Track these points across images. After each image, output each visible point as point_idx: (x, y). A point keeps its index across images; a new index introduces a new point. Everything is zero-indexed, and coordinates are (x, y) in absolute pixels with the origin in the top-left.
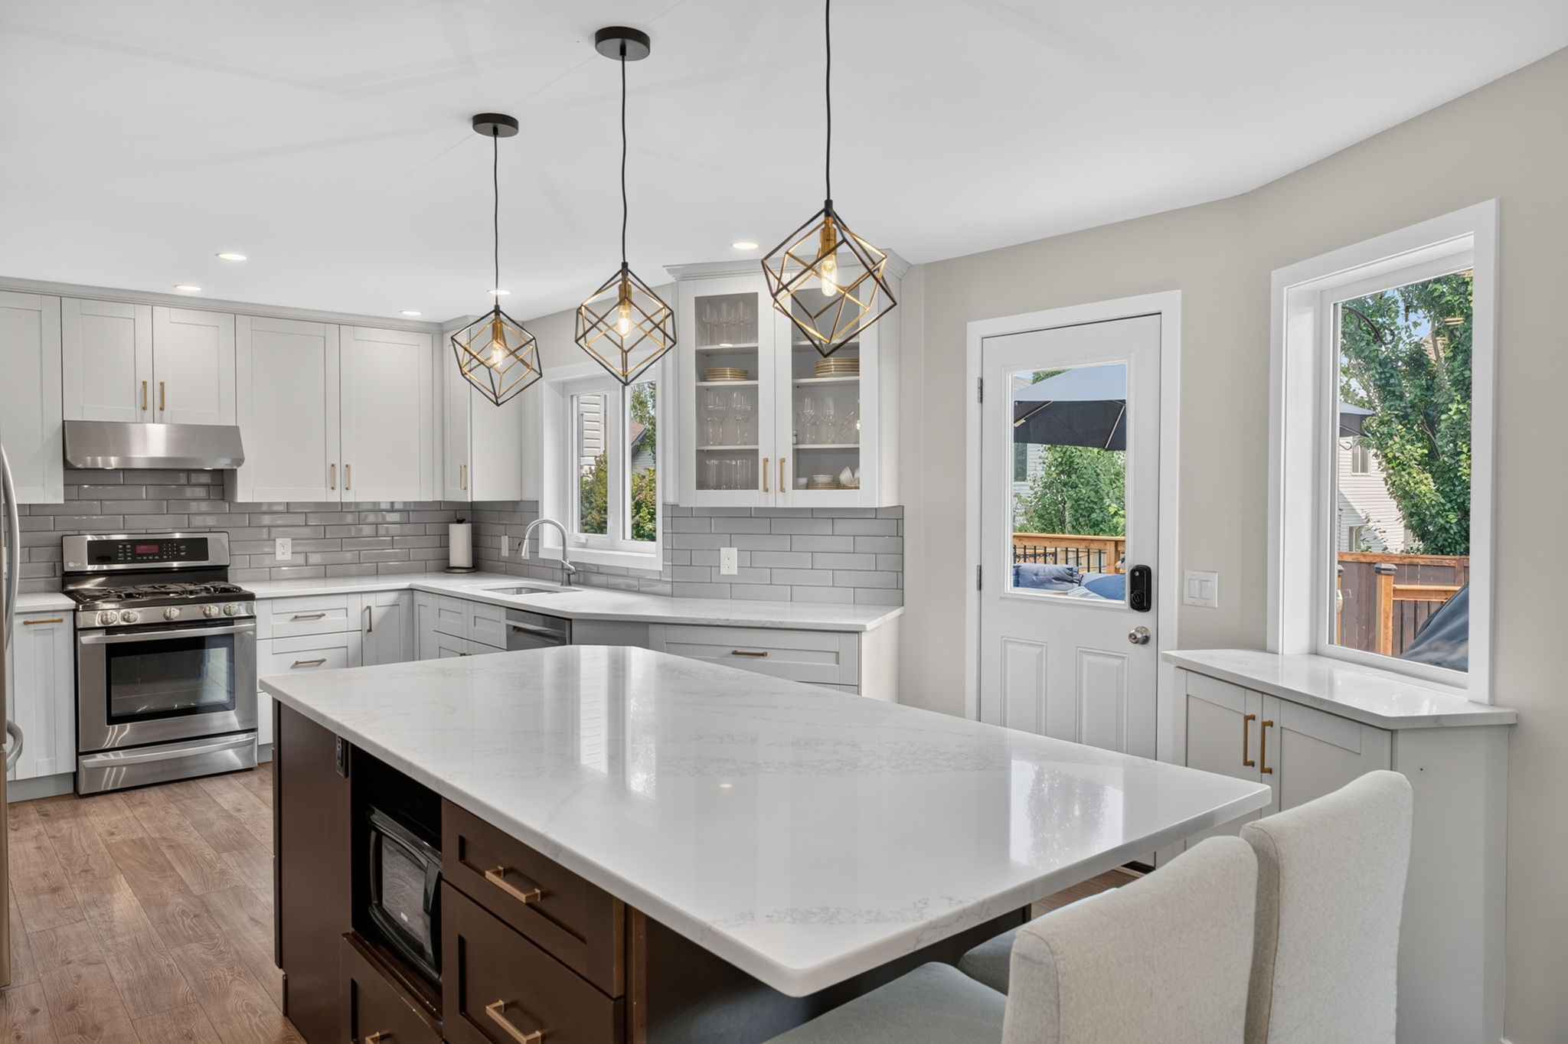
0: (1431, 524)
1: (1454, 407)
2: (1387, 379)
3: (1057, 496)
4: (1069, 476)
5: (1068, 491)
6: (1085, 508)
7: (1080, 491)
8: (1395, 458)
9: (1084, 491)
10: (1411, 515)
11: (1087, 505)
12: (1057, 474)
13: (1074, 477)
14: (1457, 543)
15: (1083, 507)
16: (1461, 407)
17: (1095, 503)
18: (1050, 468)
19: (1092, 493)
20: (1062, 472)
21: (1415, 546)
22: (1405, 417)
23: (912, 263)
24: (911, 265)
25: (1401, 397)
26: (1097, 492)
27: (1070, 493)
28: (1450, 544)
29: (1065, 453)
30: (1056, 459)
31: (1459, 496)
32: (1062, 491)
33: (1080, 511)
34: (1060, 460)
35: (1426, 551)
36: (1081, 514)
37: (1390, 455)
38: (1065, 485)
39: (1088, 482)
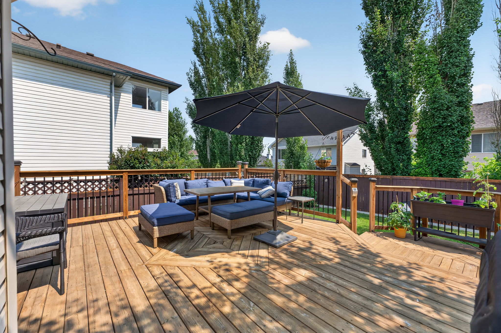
0: (383, 167)
1: (390, 134)
2: (371, 128)
8: (374, 149)
10: (378, 165)
14: (390, 172)
16: (392, 135)
21: (379, 173)
22: (376, 138)
25: (375, 133)
28: (389, 172)
31: (391, 159)
35: (382, 174)
37: (372, 148)
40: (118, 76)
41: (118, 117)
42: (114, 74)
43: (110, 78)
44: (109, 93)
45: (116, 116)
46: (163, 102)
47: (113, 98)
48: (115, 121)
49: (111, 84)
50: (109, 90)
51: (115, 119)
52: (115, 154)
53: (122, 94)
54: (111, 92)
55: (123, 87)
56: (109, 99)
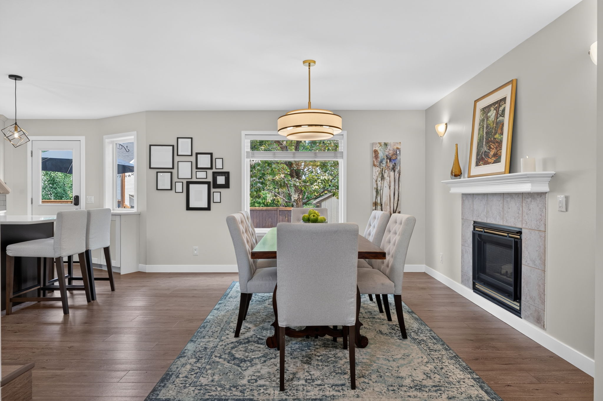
3: (48, 192)
4: (53, 185)
5: (53, 190)
6: (60, 196)
7: (58, 190)
9: (59, 190)
11: (60, 195)
12: (48, 184)
13: (55, 185)
15: (59, 196)
17: (64, 194)
18: (45, 182)
19: (62, 191)
20: (50, 183)
23: (8, 118)
24: (8, 119)
26: (64, 191)
27: (53, 191)
29: (51, 177)
30: (47, 179)
32: (50, 190)
33: (58, 197)
34: (49, 179)
36: (58, 198)
38: (51, 188)
39: (61, 187)
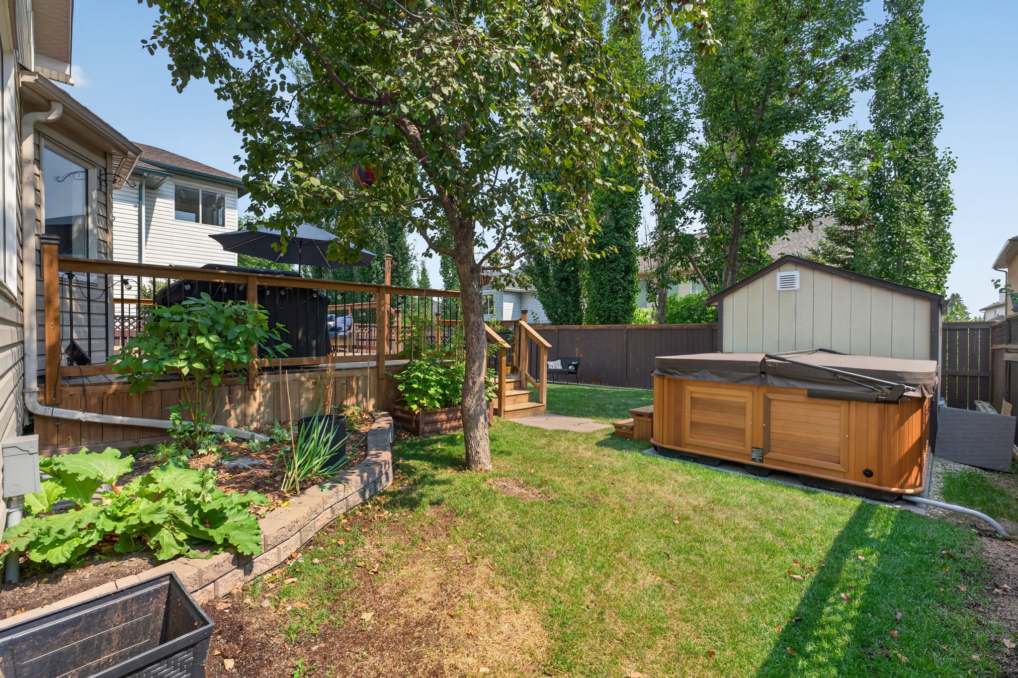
40: (151, 175)
41: (150, 231)
42: (145, 174)
43: (139, 179)
44: (137, 200)
45: (148, 229)
46: (227, 211)
47: (143, 208)
48: (147, 237)
49: (141, 187)
50: (137, 196)
51: (147, 233)
52: (147, 288)
53: (158, 200)
54: (140, 198)
55: (161, 188)
56: (137, 209)
